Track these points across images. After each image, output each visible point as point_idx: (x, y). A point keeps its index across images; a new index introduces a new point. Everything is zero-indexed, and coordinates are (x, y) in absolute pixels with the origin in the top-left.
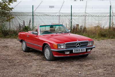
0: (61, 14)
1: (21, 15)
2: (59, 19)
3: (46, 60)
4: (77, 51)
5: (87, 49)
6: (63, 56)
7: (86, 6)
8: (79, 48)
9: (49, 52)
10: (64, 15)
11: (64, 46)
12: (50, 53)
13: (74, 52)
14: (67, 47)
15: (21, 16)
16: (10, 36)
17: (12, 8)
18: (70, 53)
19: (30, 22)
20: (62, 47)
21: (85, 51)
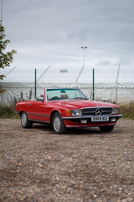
0: (79, 85)
1: (17, 88)
3: (56, 133)
4: (97, 119)
5: (110, 118)
6: (77, 126)
8: (100, 116)
9: (59, 122)
10: (83, 87)
11: (79, 112)
12: (61, 123)
13: (92, 120)
14: (83, 114)
15: (15, 89)
16: (1, 116)
17: (3, 76)
18: (87, 122)
19: (31, 94)
20: (77, 114)
21: (108, 120)
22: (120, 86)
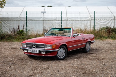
0: (45, 19)
1: (7, 21)
2: (43, 24)
7: (66, 11)
10: (47, 20)
16: (6, 40)
19: (24, 26)
22: (69, 19)
